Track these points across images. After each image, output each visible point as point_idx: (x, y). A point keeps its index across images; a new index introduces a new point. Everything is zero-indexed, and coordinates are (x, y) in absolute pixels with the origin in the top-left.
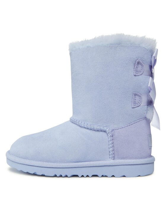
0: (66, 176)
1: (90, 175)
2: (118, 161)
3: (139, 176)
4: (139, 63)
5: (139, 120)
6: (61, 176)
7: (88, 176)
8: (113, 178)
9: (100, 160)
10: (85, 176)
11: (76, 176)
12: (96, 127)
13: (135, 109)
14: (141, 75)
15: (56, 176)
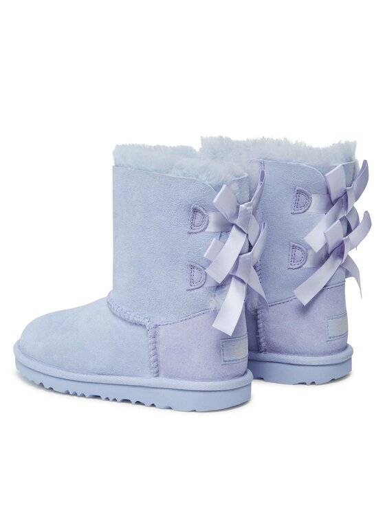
0: (83, 396)
1: (119, 399)
2: (162, 381)
3: (195, 411)
4: (195, 211)
5: (203, 312)
6: (75, 394)
7: (115, 400)
8: (153, 408)
9: (136, 376)
10: (111, 399)
11: (98, 397)
12: (133, 317)
13: (192, 292)
14: (200, 232)
15: (68, 393)
